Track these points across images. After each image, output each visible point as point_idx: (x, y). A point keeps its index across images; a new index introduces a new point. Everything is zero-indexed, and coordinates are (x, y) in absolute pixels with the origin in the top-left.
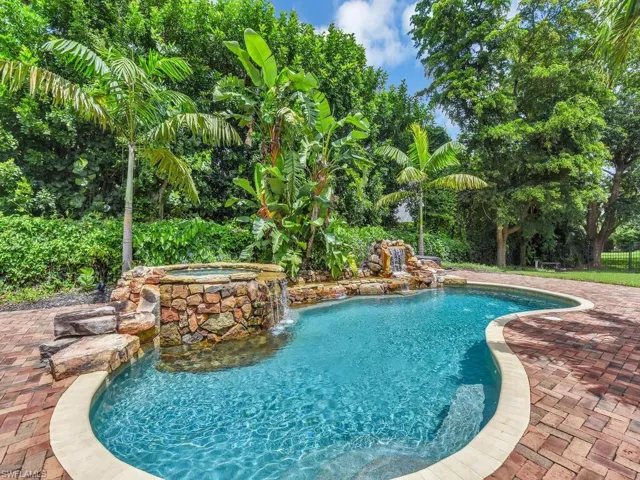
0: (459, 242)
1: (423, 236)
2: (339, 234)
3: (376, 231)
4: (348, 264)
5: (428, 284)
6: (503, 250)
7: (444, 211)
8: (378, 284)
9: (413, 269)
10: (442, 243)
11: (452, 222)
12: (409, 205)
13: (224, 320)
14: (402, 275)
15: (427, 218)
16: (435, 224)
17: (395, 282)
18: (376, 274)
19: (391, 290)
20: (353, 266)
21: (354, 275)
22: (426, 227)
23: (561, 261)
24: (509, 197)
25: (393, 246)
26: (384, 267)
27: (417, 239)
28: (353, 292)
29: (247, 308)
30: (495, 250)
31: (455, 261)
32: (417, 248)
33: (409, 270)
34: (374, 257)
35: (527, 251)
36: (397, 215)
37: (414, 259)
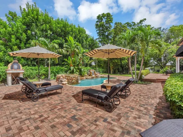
0: (104, 70)
1: (97, 69)
2: (83, 69)
3: (89, 68)
4: (85, 74)
5: (98, 77)
6: (112, 71)
7: (101, 64)
8: (90, 77)
9: (96, 75)
10: (101, 70)
11: (103, 66)
12: (94, 62)
13: (74, 81)
14: (94, 76)
15: (98, 65)
16: (99, 66)
17: (93, 77)
18: (89, 75)
19: (92, 78)
20: (86, 74)
21: (86, 76)
22: (98, 67)
23: (123, 73)
24: (112, 61)
25: (92, 71)
26: (91, 75)
27: (96, 69)
28: (87, 78)
29: (76, 79)
30: (110, 71)
31: (103, 73)
32: (96, 71)
33: (95, 75)
34: (89, 73)
35: (117, 71)
36: (92, 64)
37: (96, 73)
